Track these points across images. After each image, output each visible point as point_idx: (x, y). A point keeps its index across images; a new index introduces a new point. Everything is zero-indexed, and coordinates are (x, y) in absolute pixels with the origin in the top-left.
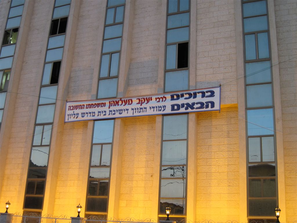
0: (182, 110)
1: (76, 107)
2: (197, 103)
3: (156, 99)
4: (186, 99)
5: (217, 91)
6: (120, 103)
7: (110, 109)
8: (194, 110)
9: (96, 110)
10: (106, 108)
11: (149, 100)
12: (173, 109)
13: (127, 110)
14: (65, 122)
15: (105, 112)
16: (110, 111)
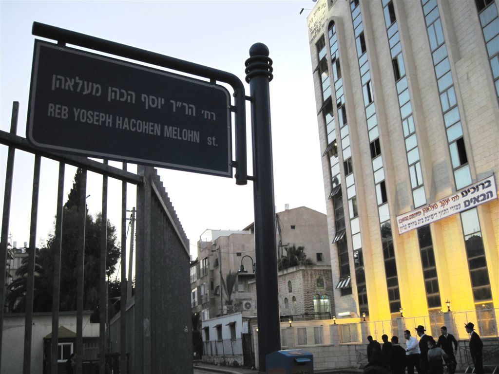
0: (472, 205)
1: (403, 220)
2: (481, 196)
3: (452, 198)
4: (472, 193)
5: (492, 179)
6: (430, 208)
7: (425, 216)
8: (480, 203)
9: (416, 219)
10: (422, 216)
11: (448, 201)
12: (466, 206)
13: (436, 214)
14: (400, 235)
15: (422, 219)
16: (426, 218)
